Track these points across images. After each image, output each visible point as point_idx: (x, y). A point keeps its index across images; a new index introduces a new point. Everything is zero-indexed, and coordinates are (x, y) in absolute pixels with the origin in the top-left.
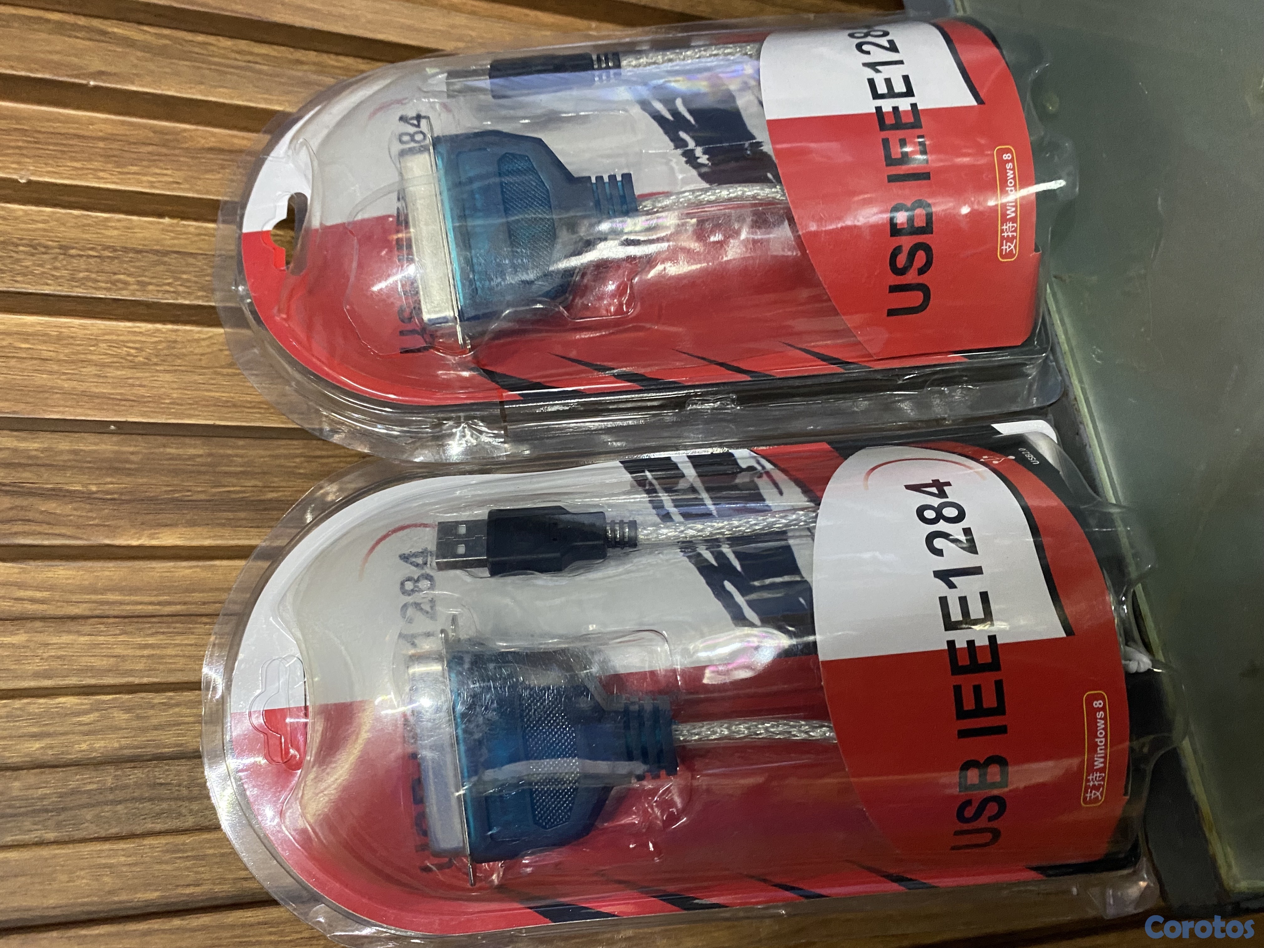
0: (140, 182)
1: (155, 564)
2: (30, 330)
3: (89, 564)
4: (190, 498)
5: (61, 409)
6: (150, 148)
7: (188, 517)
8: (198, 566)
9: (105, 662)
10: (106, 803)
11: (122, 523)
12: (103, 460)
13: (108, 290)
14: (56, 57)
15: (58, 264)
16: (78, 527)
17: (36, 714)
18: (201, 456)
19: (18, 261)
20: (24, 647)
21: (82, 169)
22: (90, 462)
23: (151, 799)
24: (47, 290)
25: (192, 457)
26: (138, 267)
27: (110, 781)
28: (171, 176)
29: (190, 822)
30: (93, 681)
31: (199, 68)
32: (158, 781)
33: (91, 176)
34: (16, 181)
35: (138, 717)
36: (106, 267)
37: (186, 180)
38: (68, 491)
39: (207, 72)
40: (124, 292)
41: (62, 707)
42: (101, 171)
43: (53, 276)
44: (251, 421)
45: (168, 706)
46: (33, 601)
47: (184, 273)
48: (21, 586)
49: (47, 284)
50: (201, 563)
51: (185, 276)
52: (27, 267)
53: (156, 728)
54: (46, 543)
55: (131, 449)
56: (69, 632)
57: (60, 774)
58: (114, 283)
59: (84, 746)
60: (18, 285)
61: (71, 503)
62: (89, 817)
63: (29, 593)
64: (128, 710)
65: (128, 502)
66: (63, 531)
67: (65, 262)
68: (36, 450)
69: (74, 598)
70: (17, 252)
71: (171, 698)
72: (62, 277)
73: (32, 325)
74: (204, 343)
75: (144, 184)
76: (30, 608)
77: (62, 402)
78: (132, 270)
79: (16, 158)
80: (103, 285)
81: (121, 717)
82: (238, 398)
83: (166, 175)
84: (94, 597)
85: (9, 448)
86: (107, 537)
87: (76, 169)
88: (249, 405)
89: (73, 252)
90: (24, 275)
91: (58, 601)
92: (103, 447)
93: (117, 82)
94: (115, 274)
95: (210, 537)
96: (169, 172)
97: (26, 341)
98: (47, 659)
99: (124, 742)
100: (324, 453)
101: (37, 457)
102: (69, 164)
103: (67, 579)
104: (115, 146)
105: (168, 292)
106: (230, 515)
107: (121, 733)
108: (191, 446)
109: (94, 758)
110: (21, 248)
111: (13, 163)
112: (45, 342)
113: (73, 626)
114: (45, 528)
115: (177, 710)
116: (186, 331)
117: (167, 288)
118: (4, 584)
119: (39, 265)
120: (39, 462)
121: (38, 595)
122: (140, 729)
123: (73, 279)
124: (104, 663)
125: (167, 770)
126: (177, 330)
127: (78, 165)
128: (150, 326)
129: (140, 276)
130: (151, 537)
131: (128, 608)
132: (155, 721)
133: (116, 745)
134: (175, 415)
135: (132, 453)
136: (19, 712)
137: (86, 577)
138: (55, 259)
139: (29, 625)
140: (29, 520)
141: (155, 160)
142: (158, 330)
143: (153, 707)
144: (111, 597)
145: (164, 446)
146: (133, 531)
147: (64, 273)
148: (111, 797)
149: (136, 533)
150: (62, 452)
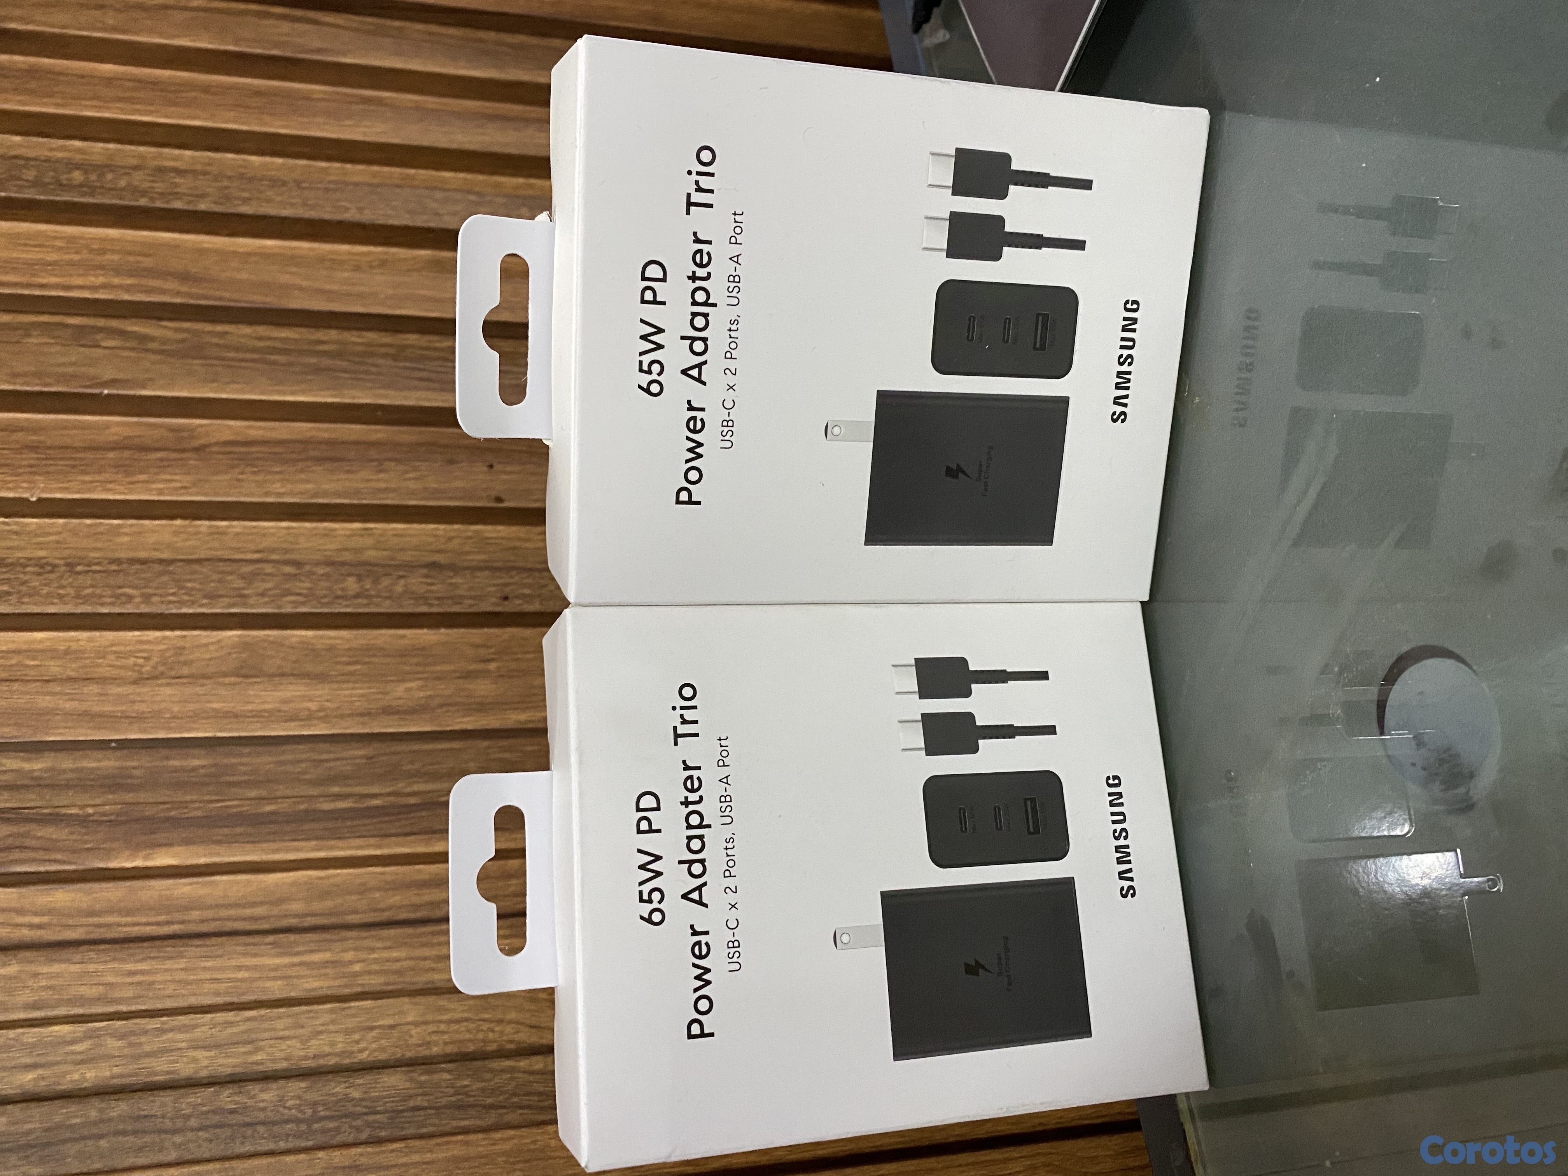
0: (149, 490)
1: (153, 883)
2: (40, 647)
3: (88, 886)
4: (186, 815)
5: (61, 731)
6: (160, 455)
7: (184, 835)
8: (197, 883)
9: (94, 990)
10: (89, 1137)
11: (116, 845)
12: (106, 777)
13: (112, 604)
14: (70, 370)
15: (64, 582)
16: (74, 852)
17: (28, 1043)
18: (203, 767)
19: (24, 583)
20: (15, 977)
21: (91, 482)
22: (93, 780)
23: (135, 1133)
24: (51, 609)
25: (194, 769)
26: (144, 579)
27: (94, 1114)
28: (180, 481)
29: (173, 1156)
30: (80, 1011)
31: (212, 365)
32: (142, 1113)
33: (100, 488)
34: (27, 500)
35: (131, 1045)
36: (111, 581)
37: (194, 484)
38: (64, 815)
39: (220, 369)
40: (129, 606)
41: (56, 1036)
42: (111, 482)
43: (59, 594)
44: (252, 730)
45: (162, 1031)
46: (31, 926)
47: (190, 581)
48: (20, 912)
49: (53, 604)
50: (200, 879)
51: (189, 585)
52: (34, 588)
53: (148, 1055)
54: (42, 869)
55: (134, 764)
56: (61, 961)
57: (46, 1107)
58: (118, 597)
59: (76, 1076)
60: (24, 607)
61: (67, 826)
62: (72, 1152)
63: (26, 919)
64: (122, 1037)
65: (124, 823)
66: (59, 856)
67: (71, 580)
68: (40, 770)
69: (70, 922)
70: (25, 573)
71: (164, 1023)
72: (68, 594)
73: (41, 641)
74: (212, 648)
75: (154, 492)
76: (26, 934)
77: (63, 724)
78: (136, 582)
79: (26, 477)
80: (109, 600)
81: (113, 1044)
82: (239, 708)
83: (176, 481)
84: (92, 920)
85: (12, 771)
86: (102, 860)
87: (84, 482)
88: (250, 714)
89: (79, 568)
90: (30, 596)
91: (55, 925)
92: (105, 763)
93: (132, 388)
94: (120, 587)
95: (205, 855)
96: (177, 477)
97: (34, 659)
98: (37, 990)
99: (116, 1070)
100: (332, 756)
101: (41, 778)
102: (79, 478)
103: (65, 901)
104: (126, 454)
105: (170, 602)
106: (226, 831)
107: (113, 1062)
108: (194, 757)
109: (85, 1088)
110: (29, 569)
111: (24, 482)
112: (52, 658)
113: (65, 954)
114: (41, 855)
115: (170, 1035)
116: (193, 636)
117: (171, 598)
118: (3, 910)
119: (46, 585)
120: (42, 782)
121: (36, 920)
122: (132, 1056)
123: (78, 597)
124: (94, 992)
125: (153, 1101)
126: (184, 637)
127: (87, 478)
128: (158, 634)
129: (145, 587)
130: (146, 858)
131: (125, 929)
132: (147, 1048)
133: (108, 1074)
134: (174, 730)
135: (134, 768)
136: (12, 1042)
137: (84, 899)
138: (62, 577)
139: (22, 954)
140: (26, 847)
141: (164, 466)
142: (165, 638)
143: (146, 1032)
144: (110, 919)
145: (167, 758)
146: (127, 853)
147: (71, 591)
148: (95, 1131)
149: (130, 855)
150: (64, 771)
